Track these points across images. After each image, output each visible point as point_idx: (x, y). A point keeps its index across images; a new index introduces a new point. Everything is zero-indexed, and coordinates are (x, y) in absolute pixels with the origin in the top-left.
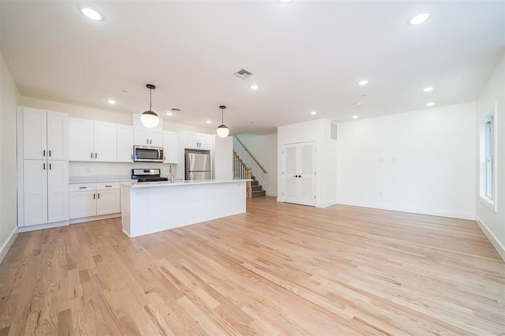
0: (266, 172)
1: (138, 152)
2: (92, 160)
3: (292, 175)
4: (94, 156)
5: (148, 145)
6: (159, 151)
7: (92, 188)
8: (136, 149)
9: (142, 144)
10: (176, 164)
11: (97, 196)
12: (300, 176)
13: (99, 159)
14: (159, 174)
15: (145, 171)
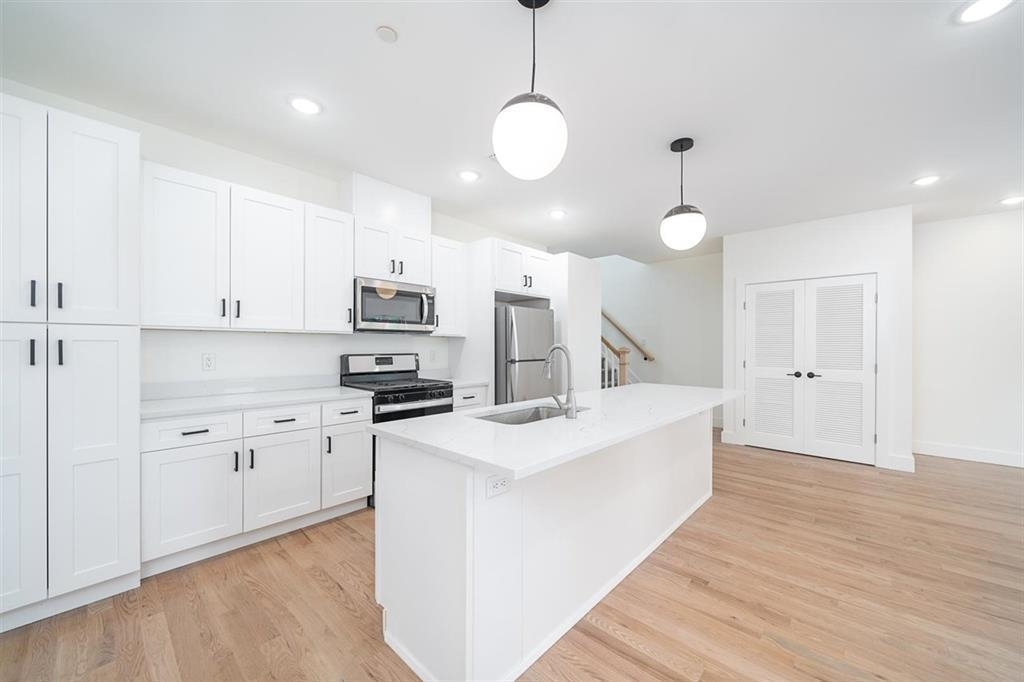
0: (652, 360)
1: (367, 300)
2: (224, 323)
3: (782, 372)
4: (231, 309)
5: (394, 277)
6: (424, 296)
7: (226, 431)
8: (365, 289)
9: (379, 275)
10: (464, 338)
11: (243, 461)
12: (811, 375)
13: (248, 321)
14: (414, 368)
15: (381, 360)
